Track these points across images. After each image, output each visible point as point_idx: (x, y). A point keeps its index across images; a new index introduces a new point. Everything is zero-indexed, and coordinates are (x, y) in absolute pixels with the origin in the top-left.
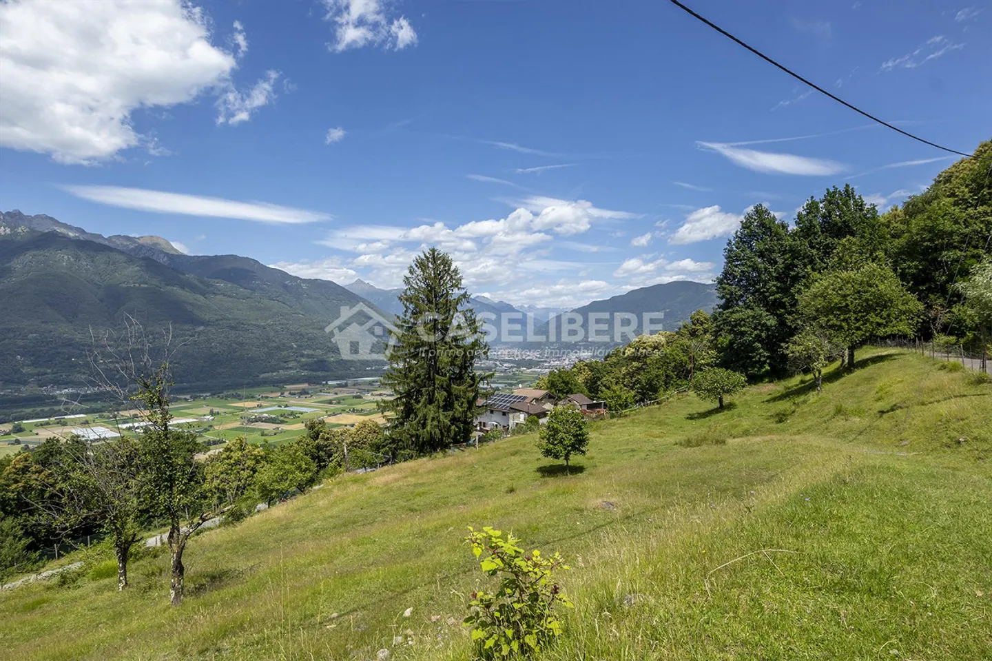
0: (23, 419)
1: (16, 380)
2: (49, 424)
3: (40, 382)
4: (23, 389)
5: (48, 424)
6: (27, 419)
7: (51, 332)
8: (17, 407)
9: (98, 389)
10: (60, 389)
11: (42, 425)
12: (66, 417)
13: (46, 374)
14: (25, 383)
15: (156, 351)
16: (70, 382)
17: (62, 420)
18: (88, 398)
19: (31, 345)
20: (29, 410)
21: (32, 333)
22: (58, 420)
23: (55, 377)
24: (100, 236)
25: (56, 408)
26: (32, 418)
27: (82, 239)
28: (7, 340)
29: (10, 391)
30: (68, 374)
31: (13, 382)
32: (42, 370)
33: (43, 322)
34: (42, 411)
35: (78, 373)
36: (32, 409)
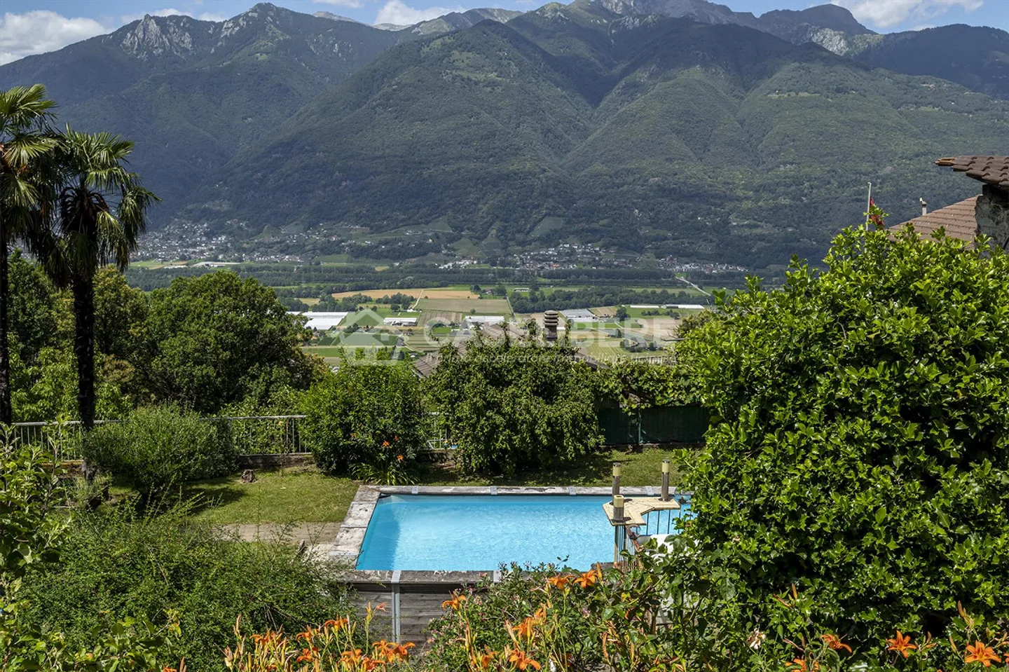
0: (631, 303)
1: (632, 245)
2: (659, 314)
3: (658, 251)
4: (639, 258)
5: (656, 313)
6: (636, 304)
7: (676, 174)
8: (628, 285)
9: (727, 268)
10: (681, 263)
11: (649, 314)
12: (680, 306)
13: (666, 238)
14: (641, 250)
15: (812, 210)
16: (692, 254)
17: (674, 310)
18: (712, 280)
19: (652, 194)
20: (639, 290)
21: (653, 177)
22: (669, 310)
23: (676, 245)
24: (749, 15)
25: (670, 291)
26: (641, 302)
27: (725, 23)
28: (626, 187)
29: (624, 260)
30: (691, 241)
31: (629, 248)
32: (662, 232)
33: (667, 160)
34: (654, 293)
35: (704, 240)
36: (642, 290)
